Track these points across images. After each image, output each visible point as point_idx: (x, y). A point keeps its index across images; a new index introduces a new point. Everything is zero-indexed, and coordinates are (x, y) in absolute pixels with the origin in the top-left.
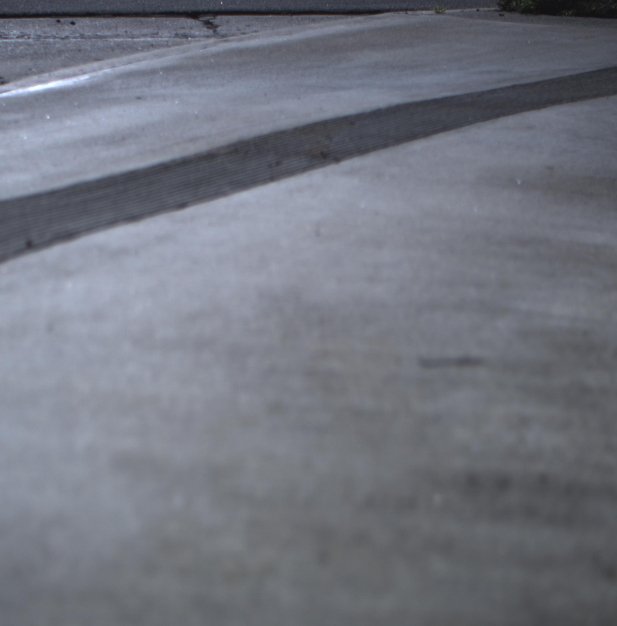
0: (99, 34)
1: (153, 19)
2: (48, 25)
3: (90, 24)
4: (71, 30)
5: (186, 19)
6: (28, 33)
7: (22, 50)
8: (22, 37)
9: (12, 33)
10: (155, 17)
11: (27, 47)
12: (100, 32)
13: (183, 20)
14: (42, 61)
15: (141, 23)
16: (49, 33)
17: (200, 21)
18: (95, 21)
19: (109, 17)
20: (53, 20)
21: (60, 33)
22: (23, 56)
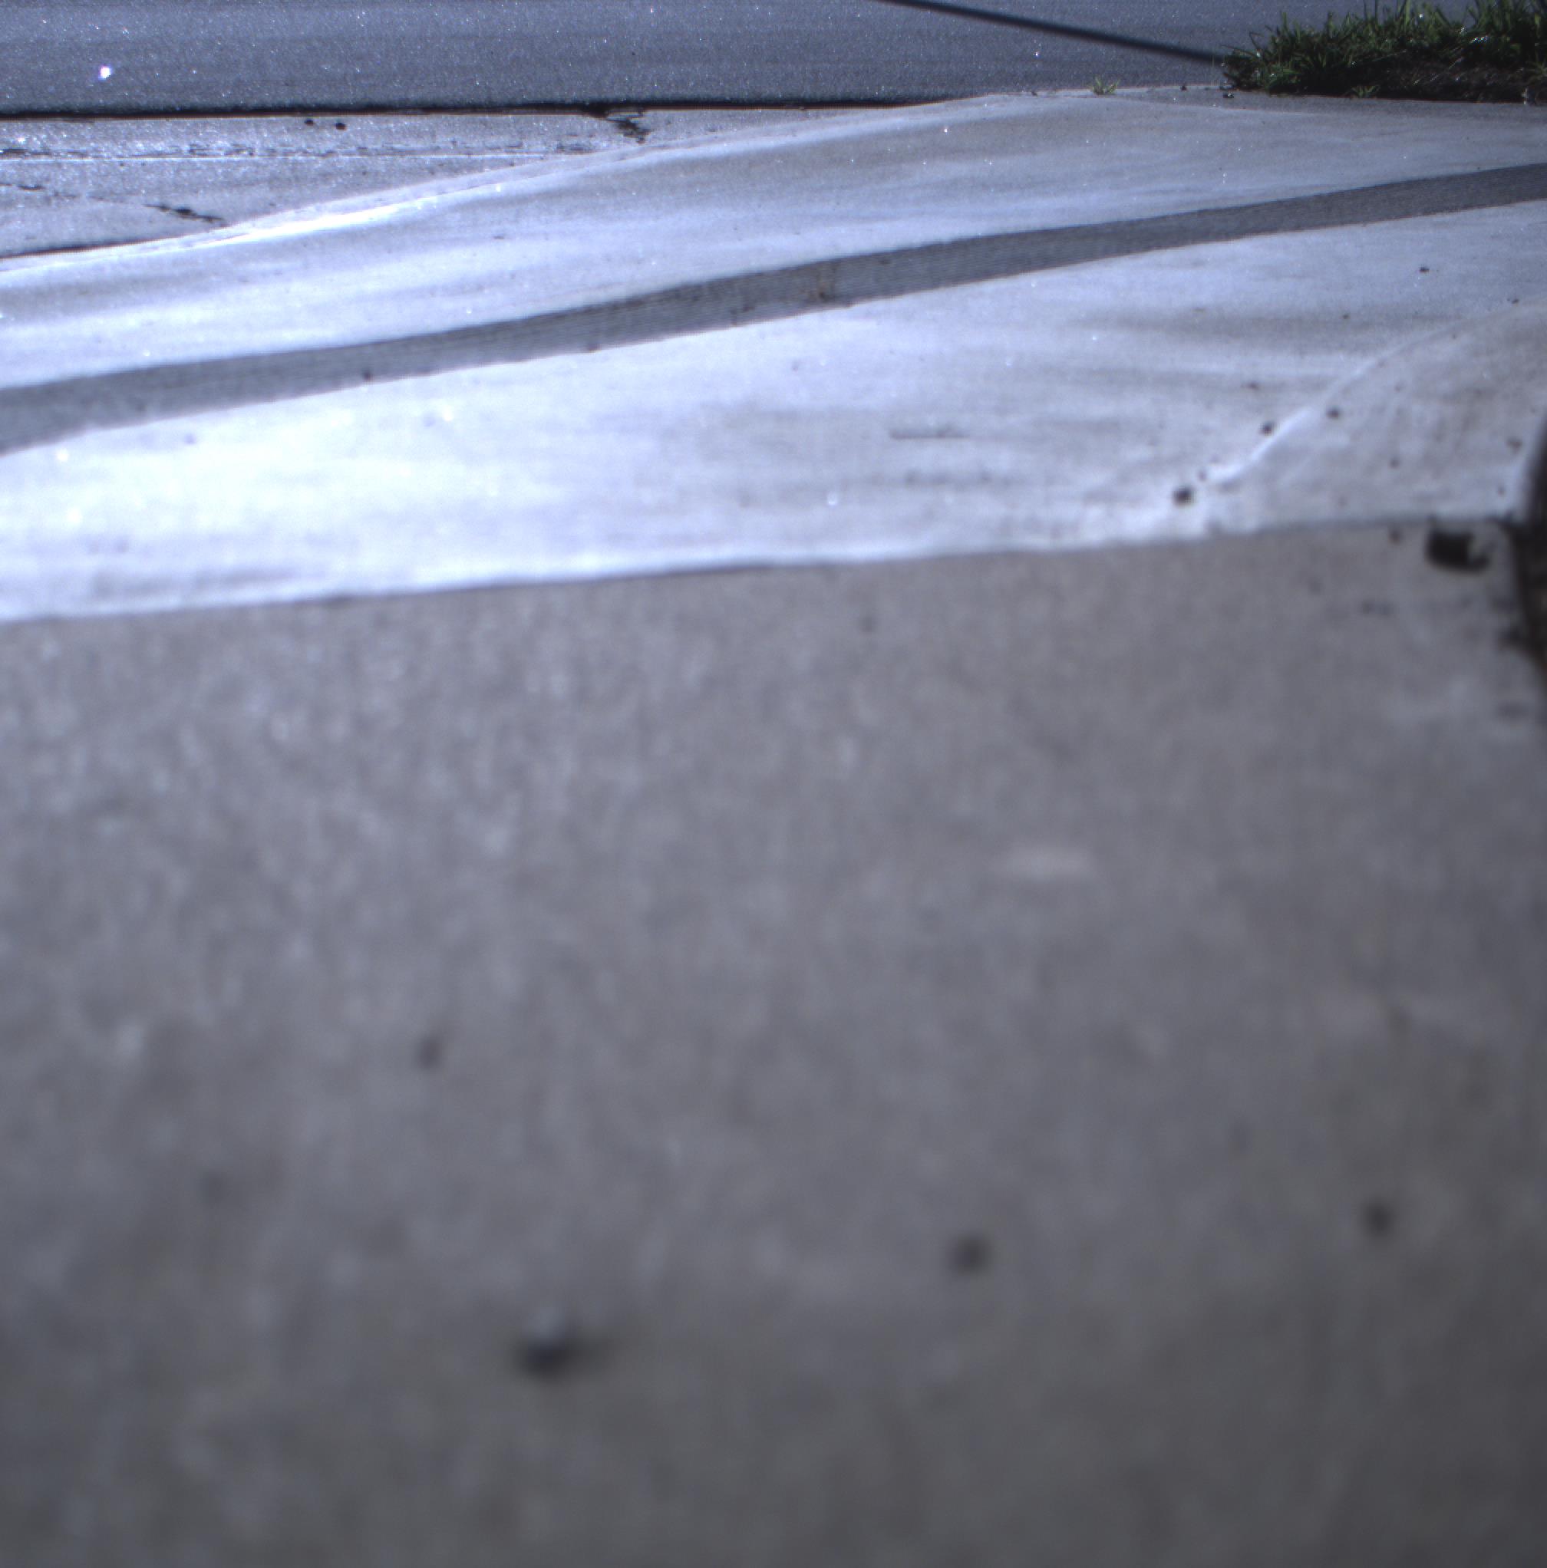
0: (397, 146)
1: (510, 116)
2: (288, 130)
3: (376, 127)
4: (336, 140)
5: (581, 117)
6: (248, 144)
7: (245, 173)
8: (238, 151)
9: (214, 146)
10: (513, 113)
11: (254, 169)
12: (399, 143)
13: (573, 119)
14: (292, 191)
15: (485, 125)
16: (292, 146)
17: (610, 120)
18: (387, 121)
19: (415, 114)
20: (298, 120)
21: (314, 145)
22: (253, 183)
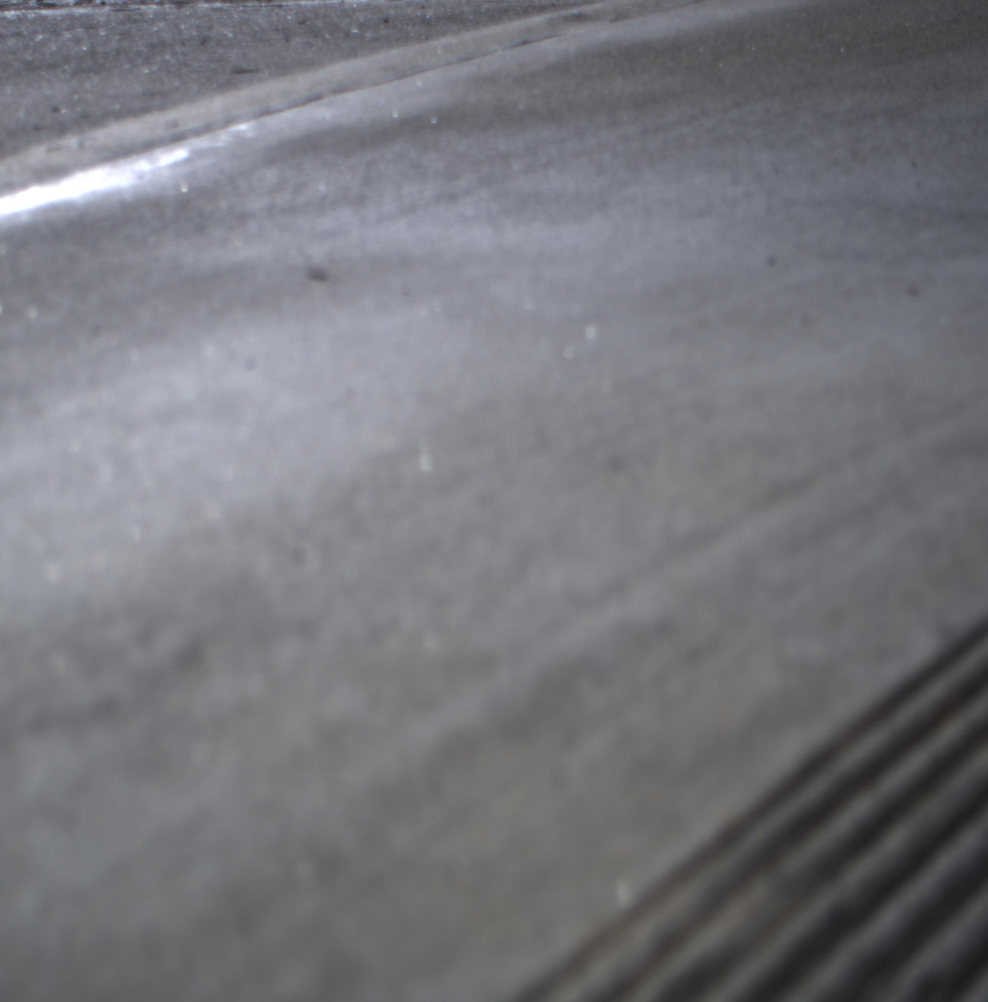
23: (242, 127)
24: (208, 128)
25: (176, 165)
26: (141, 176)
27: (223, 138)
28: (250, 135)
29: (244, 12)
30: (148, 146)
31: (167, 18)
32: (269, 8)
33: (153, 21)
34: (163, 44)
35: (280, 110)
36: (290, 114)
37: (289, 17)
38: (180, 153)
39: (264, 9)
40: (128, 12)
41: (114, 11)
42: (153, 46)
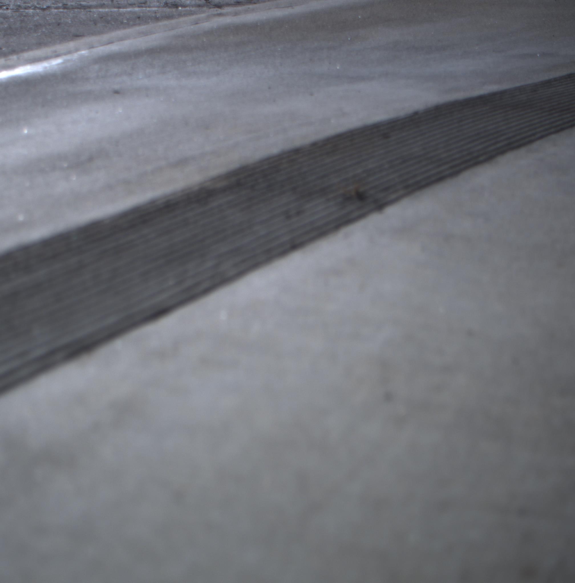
0: (83, 3)
14: (15, 38)
21: (41, 3)
23: (83, 52)
24: (69, 52)
25: (58, 64)
26: (46, 68)
27: (75, 56)
28: (87, 55)
29: (74, 13)
30: (46, 58)
31: (39, 15)
32: (85, 12)
33: (33, 16)
34: (40, 25)
35: (97, 47)
36: (102, 48)
37: (95, 16)
38: (59, 61)
39: (83, 12)
40: (20, 12)
41: (13, 12)
42: (36, 26)
